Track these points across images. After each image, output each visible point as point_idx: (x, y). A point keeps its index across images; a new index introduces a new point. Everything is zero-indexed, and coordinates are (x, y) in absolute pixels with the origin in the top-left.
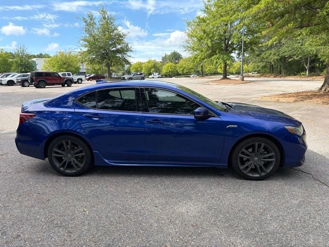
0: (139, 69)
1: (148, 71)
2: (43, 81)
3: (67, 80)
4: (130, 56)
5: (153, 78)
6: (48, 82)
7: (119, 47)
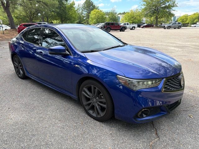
0: (185, 20)
1: (192, 22)
2: (110, 28)
3: (123, 27)
4: (174, 10)
5: (195, 26)
6: (112, 28)
7: (167, 4)
